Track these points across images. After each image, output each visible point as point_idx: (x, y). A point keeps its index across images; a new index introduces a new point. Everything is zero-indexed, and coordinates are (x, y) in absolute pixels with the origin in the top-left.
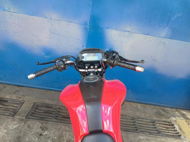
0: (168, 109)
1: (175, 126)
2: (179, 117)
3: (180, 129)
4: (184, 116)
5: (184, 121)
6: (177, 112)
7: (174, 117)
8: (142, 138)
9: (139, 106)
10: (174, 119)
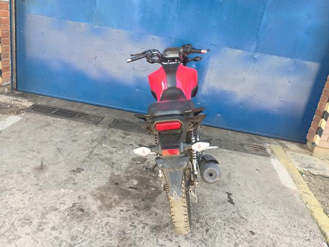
0: (264, 138)
1: (267, 149)
2: (275, 144)
3: (272, 152)
4: (282, 144)
5: (280, 148)
6: (274, 141)
7: (269, 144)
8: (225, 151)
9: (229, 132)
10: (268, 145)
